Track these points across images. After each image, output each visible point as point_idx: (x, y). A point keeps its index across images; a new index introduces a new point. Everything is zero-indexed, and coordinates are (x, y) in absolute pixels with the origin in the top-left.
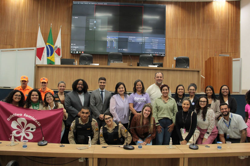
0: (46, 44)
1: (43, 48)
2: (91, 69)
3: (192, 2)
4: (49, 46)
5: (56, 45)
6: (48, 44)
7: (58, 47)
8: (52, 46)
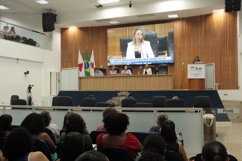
0: (84, 61)
1: (82, 64)
2: (106, 78)
3: (195, 17)
4: (86, 62)
5: (91, 61)
6: (85, 61)
7: (92, 62)
8: (88, 62)
